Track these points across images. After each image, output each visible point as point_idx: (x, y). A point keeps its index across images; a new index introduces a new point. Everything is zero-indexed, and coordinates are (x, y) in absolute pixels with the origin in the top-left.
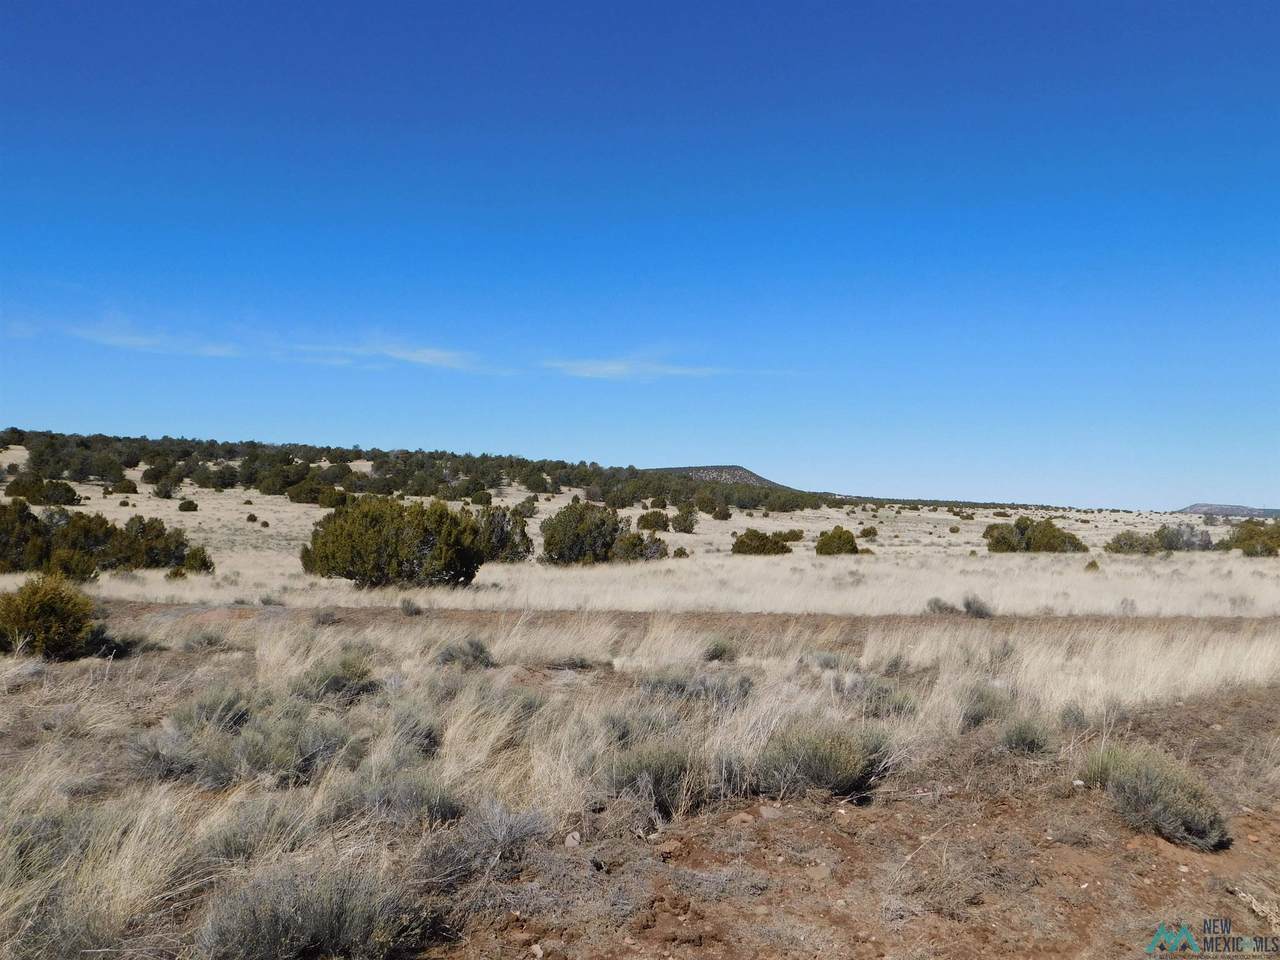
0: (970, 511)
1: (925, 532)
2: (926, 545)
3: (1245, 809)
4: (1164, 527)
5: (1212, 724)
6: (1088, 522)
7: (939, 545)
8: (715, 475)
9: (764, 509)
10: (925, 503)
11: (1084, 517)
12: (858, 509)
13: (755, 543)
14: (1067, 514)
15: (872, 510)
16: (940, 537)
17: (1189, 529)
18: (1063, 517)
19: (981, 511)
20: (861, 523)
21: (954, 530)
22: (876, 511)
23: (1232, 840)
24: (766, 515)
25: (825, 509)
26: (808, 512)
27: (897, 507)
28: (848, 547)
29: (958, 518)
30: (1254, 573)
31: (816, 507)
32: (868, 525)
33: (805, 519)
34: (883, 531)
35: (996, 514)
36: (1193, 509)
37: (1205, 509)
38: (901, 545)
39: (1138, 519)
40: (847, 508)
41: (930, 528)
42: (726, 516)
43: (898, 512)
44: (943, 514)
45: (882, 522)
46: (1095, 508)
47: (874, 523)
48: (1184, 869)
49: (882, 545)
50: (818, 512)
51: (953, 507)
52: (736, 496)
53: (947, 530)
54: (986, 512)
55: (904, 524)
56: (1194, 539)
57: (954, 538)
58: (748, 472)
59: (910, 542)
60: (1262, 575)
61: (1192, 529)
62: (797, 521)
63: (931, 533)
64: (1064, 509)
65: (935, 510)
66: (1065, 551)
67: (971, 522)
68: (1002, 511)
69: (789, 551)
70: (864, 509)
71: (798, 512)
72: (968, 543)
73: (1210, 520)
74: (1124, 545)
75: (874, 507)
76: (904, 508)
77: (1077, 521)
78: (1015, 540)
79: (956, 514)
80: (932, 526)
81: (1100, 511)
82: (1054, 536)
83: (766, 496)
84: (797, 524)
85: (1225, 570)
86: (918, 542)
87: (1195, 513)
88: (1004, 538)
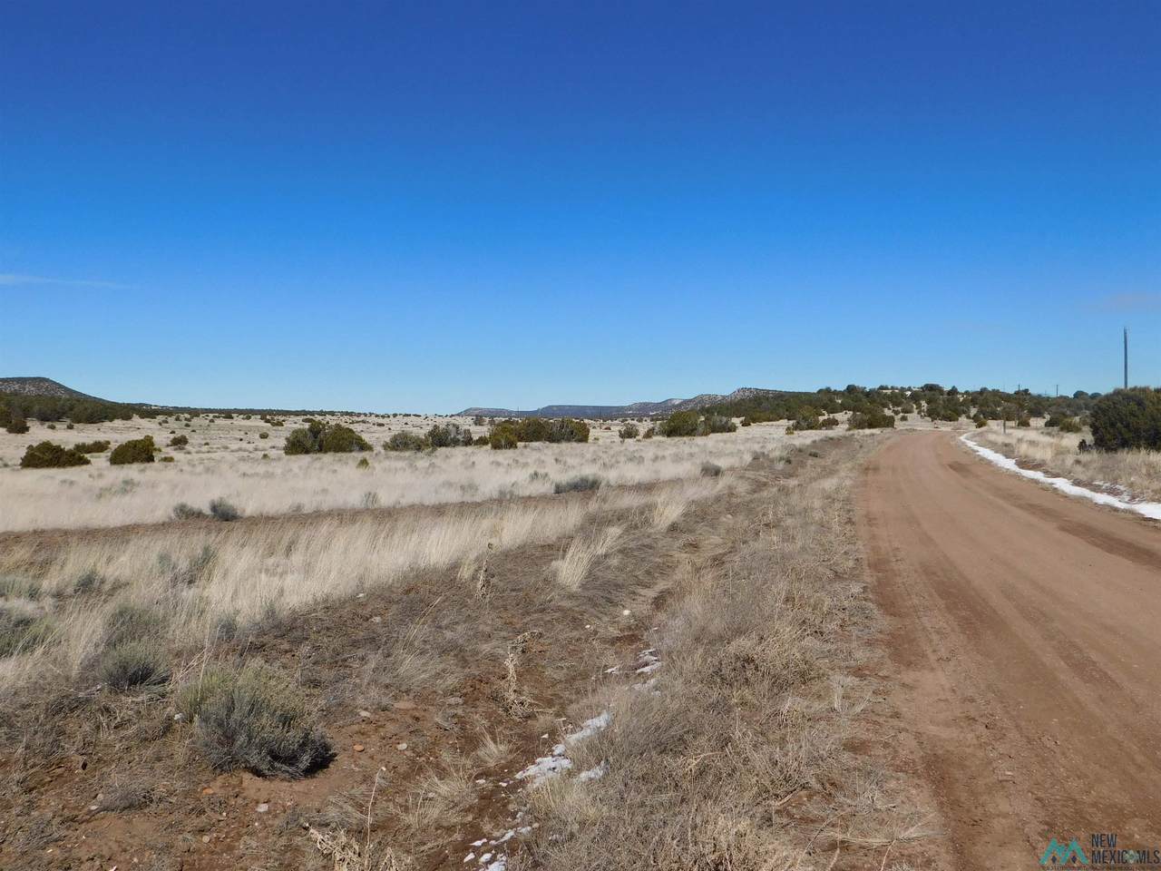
0: (281, 418)
1: (236, 439)
2: (232, 451)
3: (364, 714)
4: (436, 427)
5: (371, 617)
6: (383, 425)
7: (245, 451)
8: (17, 387)
9: (68, 421)
10: (240, 412)
11: (381, 421)
12: (171, 420)
13: (48, 456)
14: (368, 419)
15: (186, 419)
16: (249, 443)
17: (455, 429)
18: (364, 422)
19: (293, 418)
20: (173, 432)
21: (264, 436)
22: (189, 420)
23: (335, 755)
24: (70, 427)
25: (136, 419)
26: (118, 423)
27: (211, 416)
28: (144, 456)
29: (269, 425)
30: (493, 462)
31: (128, 418)
32: (178, 434)
33: (114, 429)
34: (194, 440)
35: (304, 421)
36: (466, 413)
37: (476, 412)
38: (208, 452)
39: (425, 422)
40: (160, 418)
41: (242, 434)
42: (23, 429)
43: (212, 421)
44: (256, 422)
45: (193, 431)
46: (391, 413)
47: (186, 433)
48: (263, 808)
49: (189, 453)
50: (128, 423)
51: (264, 414)
52: (36, 408)
53: (257, 436)
54: (296, 419)
55: (217, 432)
56: (459, 437)
57: (262, 443)
58: (55, 383)
59: (218, 448)
60: (498, 464)
61: (458, 428)
62: (104, 432)
63: (241, 440)
64: (365, 415)
65: (249, 418)
66: (351, 451)
67: (280, 428)
68: (311, 417)
69: (87, 462)
70: (177, 419)
71: (107, 424)
72: (274, 447)
73: (478, 421)
74: (401, 443)
75: (188, 416)
76: (219, 417)
77: (374, 424)
78: (308, 444)
79: (268, 421)
80: (242, 433)
81: (395, 415)
82: (343, 438)
83: (71, 409)
84: (103, 435)
85: (470, 463)
86: (226, 448)
87: (468, 415)
88: (298, 441)
